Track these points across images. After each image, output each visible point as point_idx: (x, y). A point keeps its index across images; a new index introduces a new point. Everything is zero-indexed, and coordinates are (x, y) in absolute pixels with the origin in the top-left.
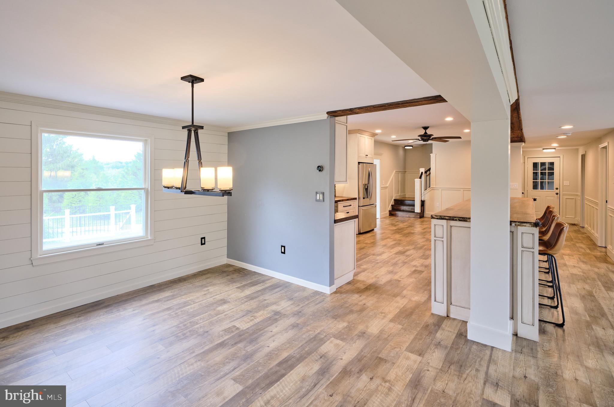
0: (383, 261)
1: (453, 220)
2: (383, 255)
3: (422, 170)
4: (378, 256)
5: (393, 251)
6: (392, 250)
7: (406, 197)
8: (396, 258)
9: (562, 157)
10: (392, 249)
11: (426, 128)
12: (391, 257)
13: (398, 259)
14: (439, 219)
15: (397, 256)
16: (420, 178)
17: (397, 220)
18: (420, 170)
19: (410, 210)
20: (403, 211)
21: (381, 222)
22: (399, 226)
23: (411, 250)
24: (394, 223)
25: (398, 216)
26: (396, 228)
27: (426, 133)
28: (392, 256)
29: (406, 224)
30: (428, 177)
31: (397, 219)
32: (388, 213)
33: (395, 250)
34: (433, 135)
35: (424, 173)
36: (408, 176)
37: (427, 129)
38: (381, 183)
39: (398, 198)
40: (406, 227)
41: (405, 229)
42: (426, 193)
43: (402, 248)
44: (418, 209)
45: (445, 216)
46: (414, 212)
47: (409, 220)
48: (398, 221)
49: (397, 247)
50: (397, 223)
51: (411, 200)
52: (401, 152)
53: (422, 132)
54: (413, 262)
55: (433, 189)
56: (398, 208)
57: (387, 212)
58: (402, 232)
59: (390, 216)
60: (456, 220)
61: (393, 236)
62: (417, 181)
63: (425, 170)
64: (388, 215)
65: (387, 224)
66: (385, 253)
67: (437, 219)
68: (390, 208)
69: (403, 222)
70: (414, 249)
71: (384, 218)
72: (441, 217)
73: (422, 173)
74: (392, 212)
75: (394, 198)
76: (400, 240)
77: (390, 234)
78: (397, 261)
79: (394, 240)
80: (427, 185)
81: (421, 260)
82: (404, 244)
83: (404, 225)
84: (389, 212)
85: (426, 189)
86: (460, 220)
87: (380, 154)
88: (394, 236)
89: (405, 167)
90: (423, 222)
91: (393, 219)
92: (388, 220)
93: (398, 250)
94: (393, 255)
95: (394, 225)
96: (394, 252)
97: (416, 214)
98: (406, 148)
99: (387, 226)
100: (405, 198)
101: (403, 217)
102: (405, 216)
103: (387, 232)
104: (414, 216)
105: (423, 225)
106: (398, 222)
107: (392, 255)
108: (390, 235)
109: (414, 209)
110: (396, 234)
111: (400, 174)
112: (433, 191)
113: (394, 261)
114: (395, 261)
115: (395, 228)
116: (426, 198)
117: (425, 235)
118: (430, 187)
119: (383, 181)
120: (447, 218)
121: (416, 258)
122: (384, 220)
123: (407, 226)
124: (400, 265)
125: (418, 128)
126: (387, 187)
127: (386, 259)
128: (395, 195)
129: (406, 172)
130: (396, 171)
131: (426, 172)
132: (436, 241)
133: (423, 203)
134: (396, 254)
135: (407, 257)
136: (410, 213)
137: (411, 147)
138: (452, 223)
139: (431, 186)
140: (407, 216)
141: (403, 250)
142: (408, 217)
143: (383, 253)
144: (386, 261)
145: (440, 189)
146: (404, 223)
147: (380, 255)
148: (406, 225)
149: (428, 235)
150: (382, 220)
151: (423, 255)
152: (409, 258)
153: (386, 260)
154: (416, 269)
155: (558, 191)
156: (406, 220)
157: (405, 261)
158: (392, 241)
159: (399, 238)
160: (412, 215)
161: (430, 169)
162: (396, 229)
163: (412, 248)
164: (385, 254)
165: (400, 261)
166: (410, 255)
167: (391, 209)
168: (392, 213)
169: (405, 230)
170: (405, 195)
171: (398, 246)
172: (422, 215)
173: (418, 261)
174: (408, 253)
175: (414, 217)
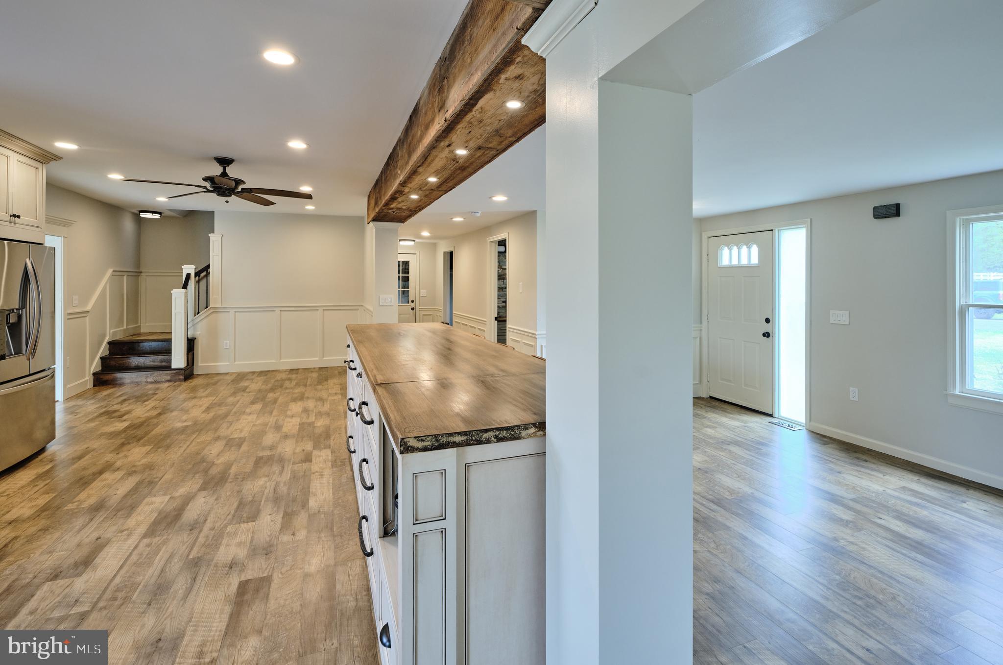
0: (106, 596)
1: (479, 442)
2: (98, 560)
3: (189, 269)
4: (79, 575)
5: (138, 524)
6: (131, 522)
7: (142, 331)
8: (156, 553)
9: (418, 254)
10: (129, 515)
11: (225, 162)
12: (134, 557)
13: (167, 556)
14: (431, 450)
15: (156, 540)
16: (185, 286)
17: (120, 396)
18: (182, 269)
19: (157, 364)
20: (138, 369)
21: (69, 411)
22: (134, 414)
23: (196, 494)
24: (115, 407)
25: (121, 385)
26: (126, 424)
27: (224, 174)
28: (136, 552)
29: (151, 404)
30: (203, 283)
31: (120, 394)
32: (89, 379)
33: (140, 518)
34: (243, 182)
35: (193, 275)
36: (147, 283)
37: (228, 166)
38: (67, 302)
39: (119, 337)
40: (155, 413)
41: (155, 421)
42: (198, 320)
43: (167, 498)
44: (178, 360)
45: (451, 435)
46: (168, 368)
47: (158, 389)
48: (125, 400)
49: (146, 500)
50: (125, 408)
51: (158, 340)
52: (128, 225)
53: (216, 170)
54: (222, 549)
55: (216, 311)
56: (121, 362)
57: (87, 378)
58: (147, 434)
59: (97, 388)
60: (488, 441)
61: (121, 455)
62: (178, 295)
63: (195, 269)
64: (90, 385)
65: (91, 417)
66: (108, 542)
67: (425, 449)
68: (96, 365)
69: (142, 398)
70: (203, 488)
71: (79, 396)
72: (437, 441)
73: (188, 276)
74: (102, 377)
75: (107, 339)
76: (150, 467)
77: (111, 452)
78: (162, 571)
79: (130, 474)
80: (202, 304)
81: (243, 526)
82: (168, 477)
83: (148, 408)
84: (92, 377)
85: (198, 313)
86: (500, 440)
87: (66, 224)
88: (126, 457)
89: (138, 261)
90: (194, 389)
91: (109, 395)
92: (92, 401)
93: (152, 512)
94: (139, 542)
95: (114, 415)
96: (142, 529)
97: (175, 371)
98: (143, 215)
99: (92, 425)
100: (140, 334)
101: (138, 384)
102: (145, 380)
103: (96, 444)
104: (168, 378)
105: (201, 397)
106: (127, 403)
107: (136, 547)
108: (109, 457)
109: (170, 361)
110: (128, 447)
111: (125, 277)
112: (214, 315)
113: (150, 575)
114: (157, 573)
115: (120, 426)
116: (199, 332)
117: (216, 430)
118: (207, 307)
119: (75, 297)
120: (458, 439)
121: (226, 527)
122: (80, 402)
123: (159, 411)
124: (180, 585)
125: (205, 159)
126: (88, 312)
127: (115, 576)
128: (111, 332)
129: (141, 272)
130: (114, 271)
131: (197, 274)
132: (420, 538)
133: (191, 344)
134: (151, 532)
135: (195, 532)
136: (156, 373)
137: (157, 216)
138: (474, 453)
139: (212, 305)
140: (150, 380)
141: (170, 508)
142: (152, 383)
143: (99, 546)
144: (118, 590)
145: (232, 311)
146: (145, 401)
147: (86, 563)
148: (154, 408)
149: (225, 425)
150: (72, 403)
151: (241, 505)
152: (202, 535)
153: (118, 580)
154: (243, 578)
155: (413, 305)
156: (150, 392)
157: (191, 557)
158: (122, 478)
159: (144, 461)
160: (165, 375)
161: (208, 266)
162: (127, 428)
163: (198, 486)
164: (106, 550)
165: (176, 565)
166: (202, 519)
167: (99, 368)
168: (101, 380)
169: (157, 425)
170: (139, 327)
171: (149, 494)
172: (188, 374)
173: (235, 534)
174: (191, 513)
175: (169, 381)
